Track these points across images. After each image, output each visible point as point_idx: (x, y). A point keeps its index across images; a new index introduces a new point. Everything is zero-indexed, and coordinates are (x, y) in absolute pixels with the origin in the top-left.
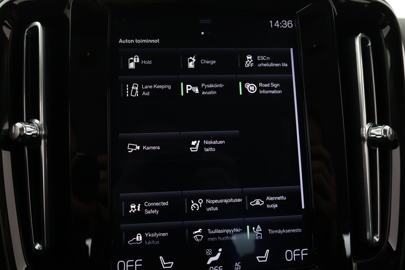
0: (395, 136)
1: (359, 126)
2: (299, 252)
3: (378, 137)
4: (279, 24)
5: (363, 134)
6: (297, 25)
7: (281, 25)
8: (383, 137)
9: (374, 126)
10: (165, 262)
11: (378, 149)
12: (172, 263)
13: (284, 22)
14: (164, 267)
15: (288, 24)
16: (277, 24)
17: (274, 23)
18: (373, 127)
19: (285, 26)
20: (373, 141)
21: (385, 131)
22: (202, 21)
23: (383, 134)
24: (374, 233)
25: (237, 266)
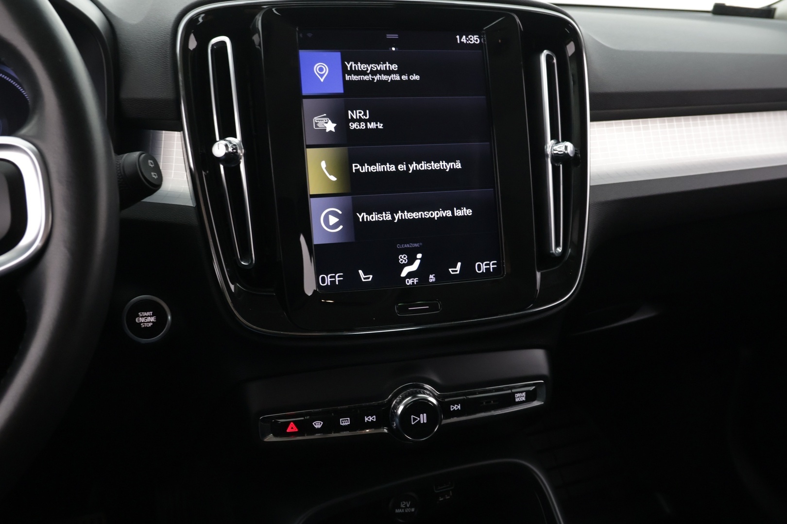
0: (576, 150)
1: (543, 142)
2: (488, 264)
3: (559, 153)
4: (466, 40)
5: (547, 151)
6: (484, 40)
7: (468, 41)
8: (564, 153)
9: (558, 142)
10: (365, 275)
11: (561, 165)
12: (371, 276)
13: (471, 38)
14: (363, 280)
15: (474, 39)
16: (464, 40)
17: (460, 38)
18: (556, 143)
19: (471, 41)
20: (556, 158)
21: (566, 148)
22: (389, 36)
23: (564, 150)
24: (557, 245)
25: (431, 278)
